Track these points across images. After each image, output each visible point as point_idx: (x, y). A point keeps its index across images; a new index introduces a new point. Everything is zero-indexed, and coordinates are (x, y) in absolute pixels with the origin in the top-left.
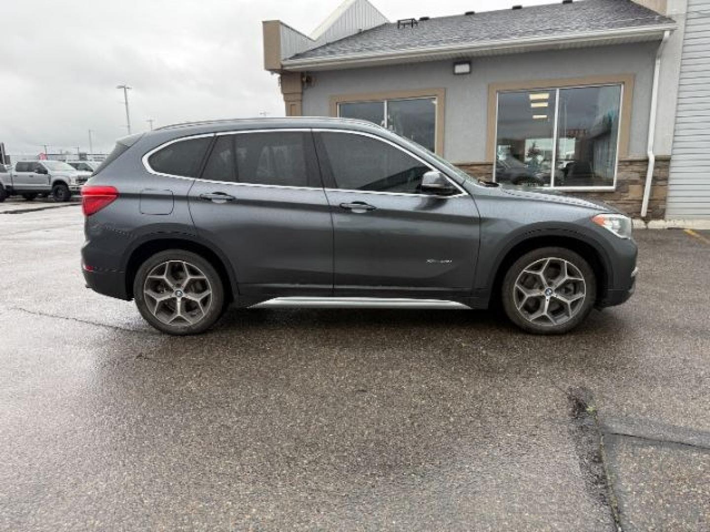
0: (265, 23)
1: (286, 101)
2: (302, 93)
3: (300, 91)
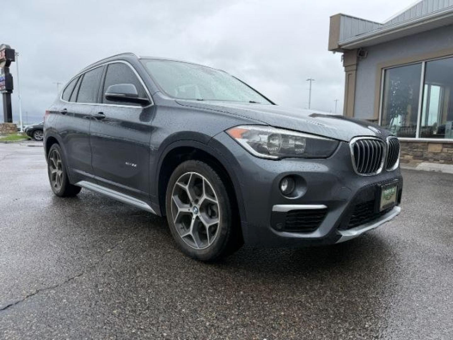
0: (331, 17)
1: (346, 71)
2: (357, 65)
3: (355, 62)
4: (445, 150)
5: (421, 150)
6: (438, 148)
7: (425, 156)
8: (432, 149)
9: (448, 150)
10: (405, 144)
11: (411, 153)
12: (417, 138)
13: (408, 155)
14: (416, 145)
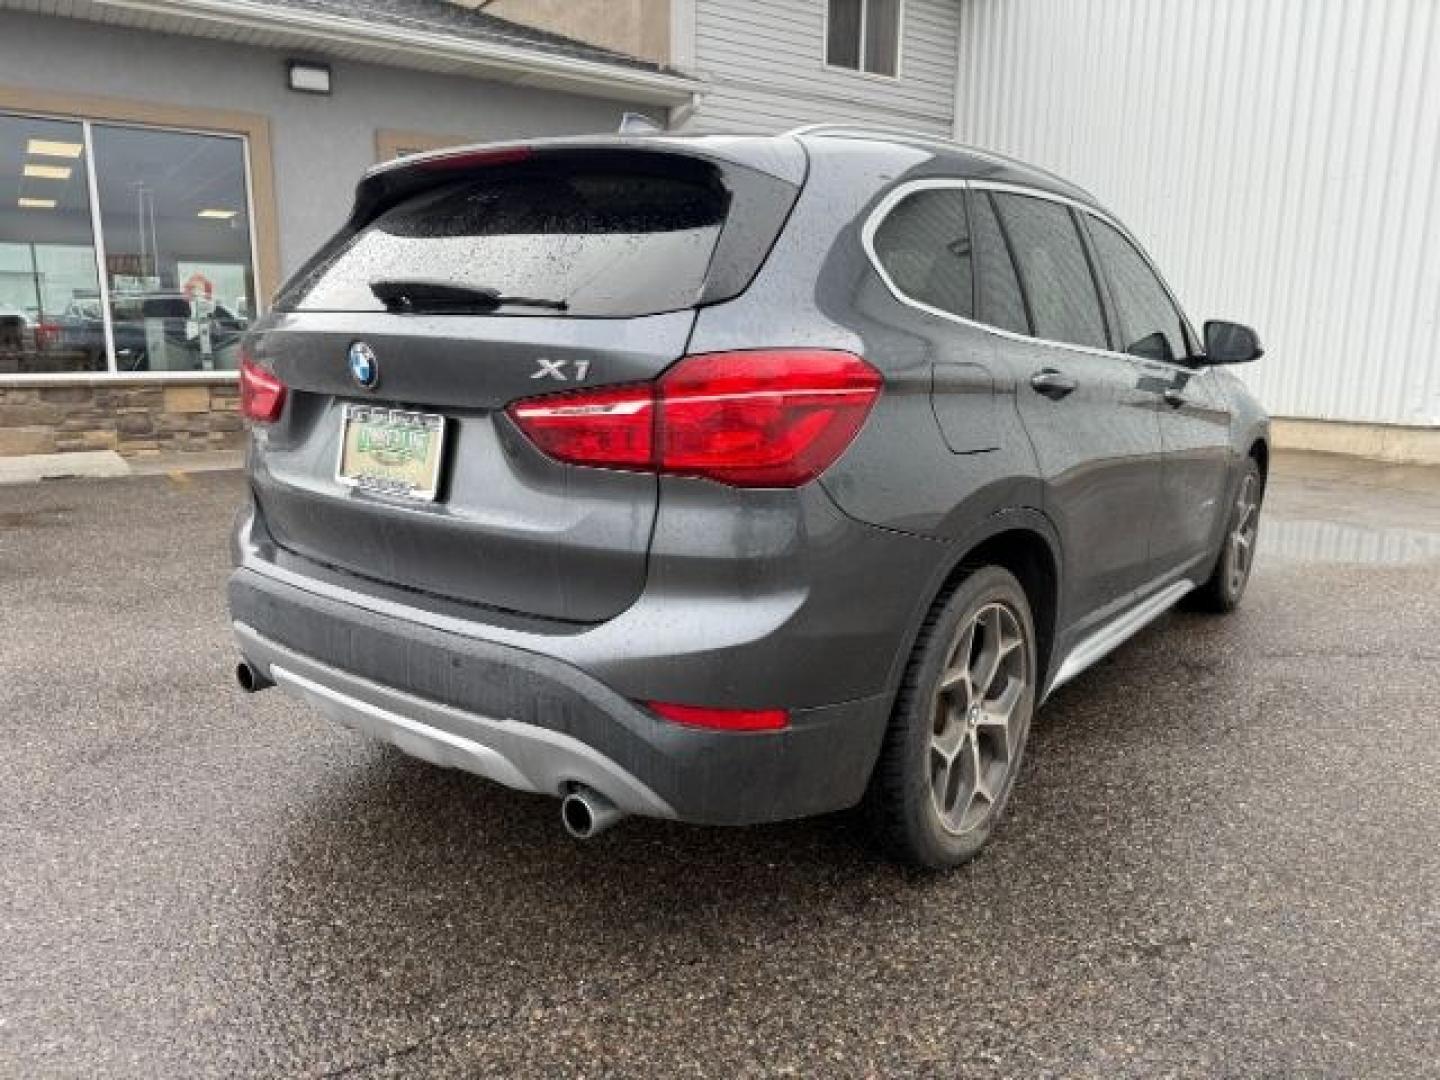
4: (219, 403)
5: (144, 410)
6: (199, 400)
7: (157, 427)
8: (178, 403)
9: (227, 404)
10: (77, 395)
11: (106, 423)
12: (113, 374)
13: (98, 428)
14: (121, 394)
